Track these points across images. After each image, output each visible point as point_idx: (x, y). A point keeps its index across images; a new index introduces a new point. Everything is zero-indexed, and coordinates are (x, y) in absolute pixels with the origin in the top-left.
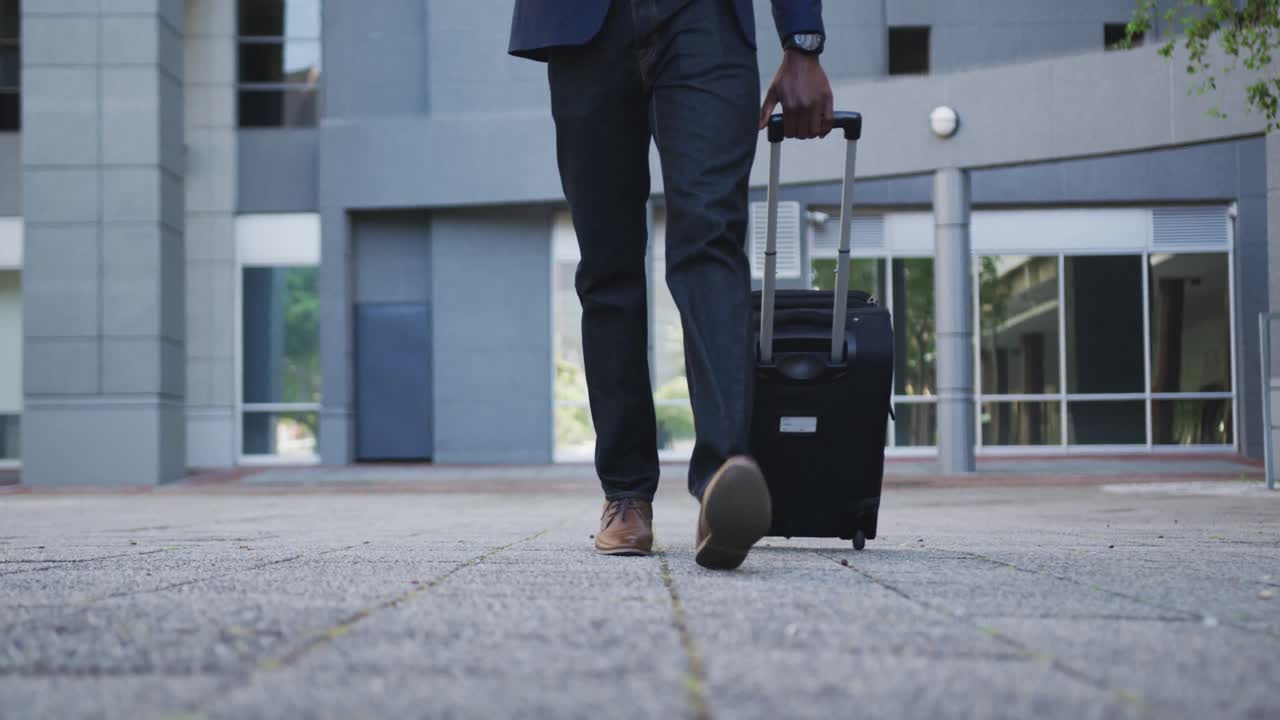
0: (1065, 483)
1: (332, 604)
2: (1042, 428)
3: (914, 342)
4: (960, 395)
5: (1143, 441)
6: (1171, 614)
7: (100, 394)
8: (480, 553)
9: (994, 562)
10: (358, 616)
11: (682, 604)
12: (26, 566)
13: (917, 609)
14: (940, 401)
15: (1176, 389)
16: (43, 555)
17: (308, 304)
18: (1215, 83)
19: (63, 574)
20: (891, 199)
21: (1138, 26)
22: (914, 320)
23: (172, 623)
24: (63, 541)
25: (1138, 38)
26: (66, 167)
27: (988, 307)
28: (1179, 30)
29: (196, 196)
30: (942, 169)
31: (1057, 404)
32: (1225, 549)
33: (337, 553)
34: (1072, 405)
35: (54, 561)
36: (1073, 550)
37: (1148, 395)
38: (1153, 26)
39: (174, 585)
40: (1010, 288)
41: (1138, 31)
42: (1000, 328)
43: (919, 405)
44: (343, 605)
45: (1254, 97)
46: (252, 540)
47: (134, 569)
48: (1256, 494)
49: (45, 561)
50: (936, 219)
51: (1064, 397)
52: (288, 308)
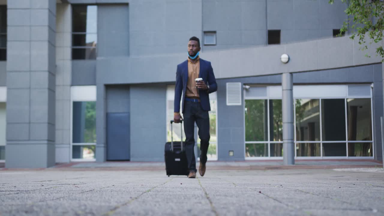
0: (322, 168)
1: (107, 204)
2: (314, 151)
3: (276, 125)
4: (290, 141)
5: (346, 155)
6: (362, 208)
7: (29, 140)
8: (149, 189)
9: (305, 192)
10: (116, 208)
11: (214, 205)
12: (11, 192)
13: (285, 207)
14: (284, 143)
15: (355, 140)
16: (16, 189)
17: (93, 113)
18: (367, 47)
19: (23, 195)
20: (269, 82)
21: (344, 30)
22: (275, 118)
23: (60, 210)
24: (21, 185)
25: (343, 33)
26: (20, 71)
27: (297, 115)
28: (356, 30)
29: (59, 80)
30: (284, 73)
31: (320, 144)
32: (374, 188)
33: (106, 189)
34: (323, 144)
35: (20, 191)
36: (328, 188)
37: (347, 141)
38: (348, 29)
39: (58, 198)
40: (305, 108)
41: (344, 31)
42: (301, 121)
43: (277, 144)
44: (111, 205)
45: (378, 51)
46: (78, 184)
47: (45, 193)
48: (381, 172)
49: (17, 191)
50: (282, 88)
51: (321, 142)
52: (86, 114)
